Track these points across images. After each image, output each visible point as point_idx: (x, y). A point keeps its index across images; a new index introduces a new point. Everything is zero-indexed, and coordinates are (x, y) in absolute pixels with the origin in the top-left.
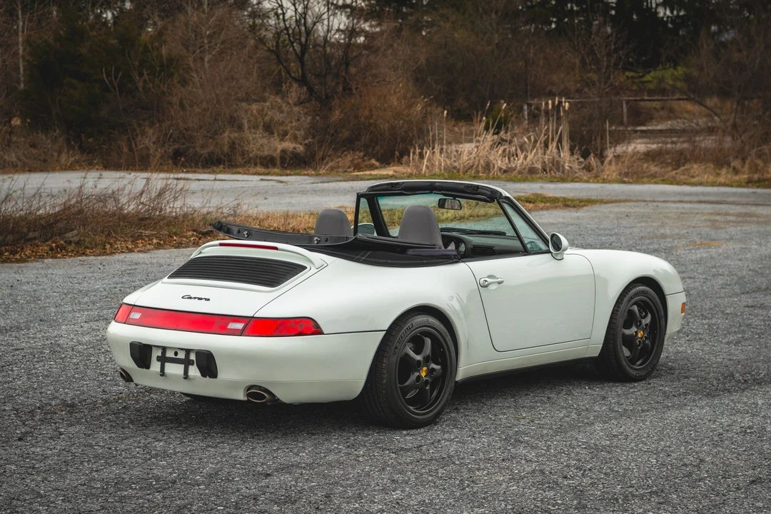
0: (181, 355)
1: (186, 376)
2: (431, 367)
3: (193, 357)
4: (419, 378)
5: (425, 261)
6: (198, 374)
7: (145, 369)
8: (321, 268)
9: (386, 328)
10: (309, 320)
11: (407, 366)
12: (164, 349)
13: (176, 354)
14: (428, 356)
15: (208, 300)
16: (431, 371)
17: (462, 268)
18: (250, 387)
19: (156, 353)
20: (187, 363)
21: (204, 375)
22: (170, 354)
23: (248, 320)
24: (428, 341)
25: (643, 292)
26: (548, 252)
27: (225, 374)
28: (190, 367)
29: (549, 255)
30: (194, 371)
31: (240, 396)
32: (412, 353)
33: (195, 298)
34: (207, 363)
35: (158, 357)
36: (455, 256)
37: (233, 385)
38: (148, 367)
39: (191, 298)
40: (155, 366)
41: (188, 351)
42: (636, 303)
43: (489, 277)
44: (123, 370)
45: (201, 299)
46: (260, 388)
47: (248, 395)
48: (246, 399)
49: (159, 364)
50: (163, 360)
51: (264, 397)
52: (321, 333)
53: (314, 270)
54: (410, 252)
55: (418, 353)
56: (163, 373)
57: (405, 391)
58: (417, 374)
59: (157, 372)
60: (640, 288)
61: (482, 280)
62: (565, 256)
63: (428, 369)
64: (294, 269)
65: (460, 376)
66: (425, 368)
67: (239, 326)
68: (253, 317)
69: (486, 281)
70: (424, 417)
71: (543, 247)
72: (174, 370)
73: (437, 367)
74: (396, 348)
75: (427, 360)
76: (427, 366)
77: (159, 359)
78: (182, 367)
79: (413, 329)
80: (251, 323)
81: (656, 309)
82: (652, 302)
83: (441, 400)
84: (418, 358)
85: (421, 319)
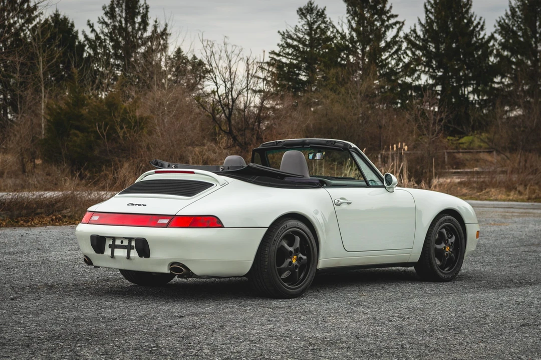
0: (126, 243)
1: (128, 257)
2: (299, 256)
3: (133, 244)
4: (291, 263)
5: (296, 185)
6: (137, 255)
7: (100, 254)
8: (223, 185)
9: (268, 226)
10: (214, 218)
11: (283, 254)
12: (114, 239)
13: (122, 242)
14: (298, 248)
15: (145, 205)
16: (299, 259)
17: (322, 192)
18: (173, 263)
19: (109, 242)
20: (129, 248)
21: (140, 256)
22: (118, 242)
23: (171, 217)
24: (298, 239)
25: (449, 220)
26: (383, 187)
27: (155, 254)
28: (132, 251)
29: (384, 189)
30: (134, 253)
31: (165, 270)
32: (286, 245)
33: (136, 205)
34: (143, 248)
35: (110, 245)
36: (317, 183)
37: (160, 262)
38: (102, 252)
39: (133, 205)
40: (108, 252)
41: (130, 239)
42: (444, 227)
43: (341, 199)
44: (85, 256)
45: (140, 205)
46: (179, 264)
47: (171, 269)
48: (169, 272)
49: (110, 250)
50: (113, 247)
51: (182, 271)
52: (222, 227)
53: (219, 186)
54: (286, 179)
55: (291, 246)
56: (112, 256)
57: (281, 272)
58: (289, 260)
59: (108, 255)
60: (448, 217)
61: (336, 201)
62: (395, 190)
63: (297, 257)
64: (204, 186)
65: (321, 265)
66: (295, 257)
67: (166, 221)
68: (175, 215)
69: (339, 201)
70: (294, 290)
71: (380, 184)
72: (120, 253)
73: (305, 257)
74: (275, 240)
75: (297, 251)
76: (297, 256)
77: (110, 246)
78: (126, 251)
79: (287, 228)
80: (174, 219)
81: (459, 232)
82: (456, 227)
83: (306, 281)
84: (291, 249)
85: (293, 222)
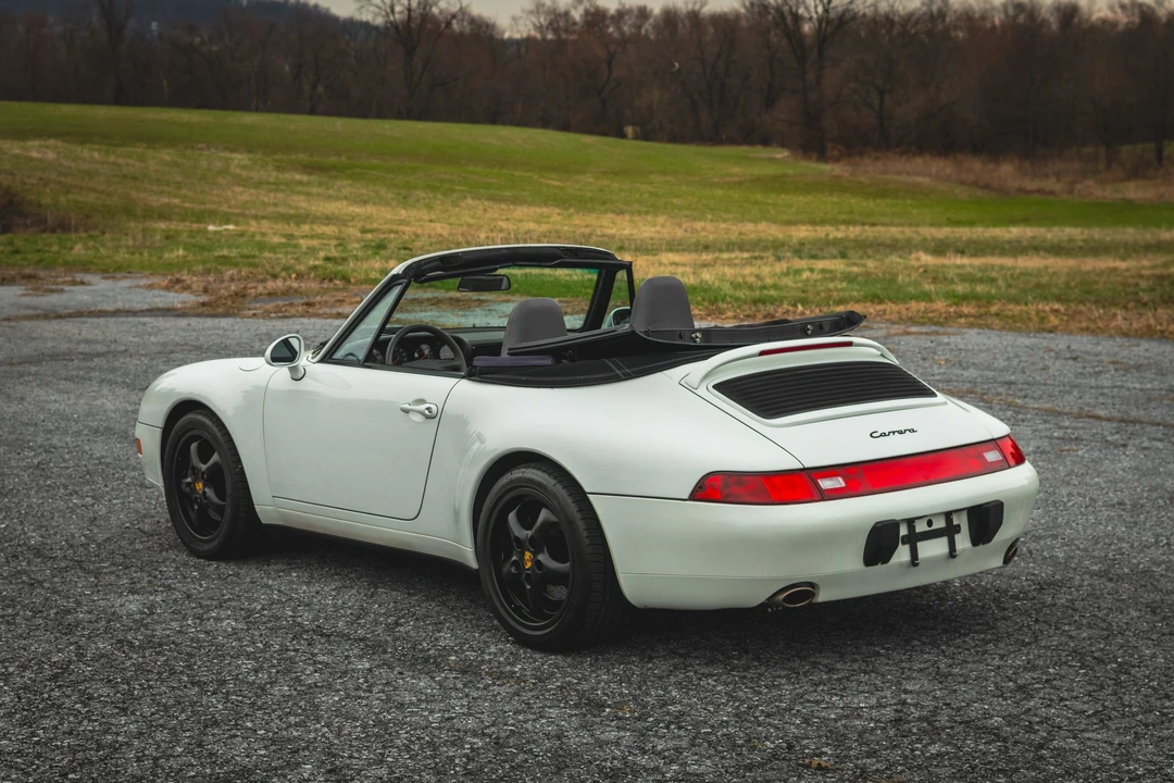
0: (939, 524)
1: (952, 553)
3: (959, 520)
7: (879, 566)
12: (910, 522)
13: (930, 523)
15: (912, 431)
19: (903, 531)
20: (950, 531)
21: (975, 543)
22: (921, 527)
28: (957, 537)
30: (963, 541)
35: (903, 537)
38: (886, 560)
40: (902, 554)
41: (948, 515)
45: (901, 432)
49: (907, 547)
50: (913, 539)
56: (914, 561)
72: (932, 549)
77: (904, 540)
78: (944, 540)
